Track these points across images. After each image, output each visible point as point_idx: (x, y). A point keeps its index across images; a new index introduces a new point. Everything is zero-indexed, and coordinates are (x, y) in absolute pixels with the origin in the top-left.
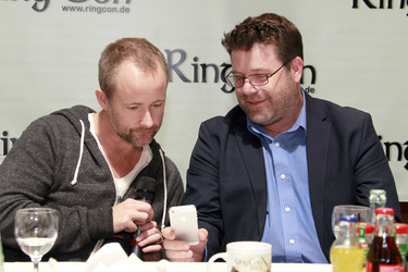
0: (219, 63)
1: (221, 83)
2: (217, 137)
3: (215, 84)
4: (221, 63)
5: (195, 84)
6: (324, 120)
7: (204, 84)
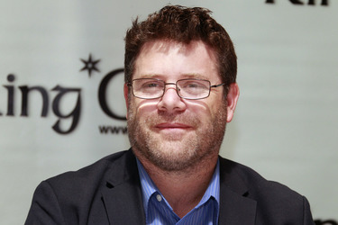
1: (52, 118)
2: (75, 209)
3: (43, 119)
4: (54, 85)
5: (9, 118)
6: (246, 195)
7: (24, 119)
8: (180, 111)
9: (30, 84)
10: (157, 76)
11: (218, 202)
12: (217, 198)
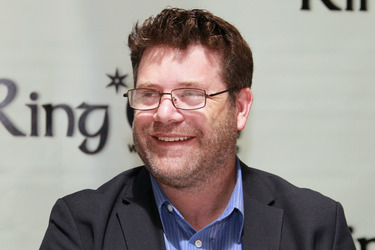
0: (74, 103)
1: (79, 138)
3: (69, 139)
4: (79, 103)
5: (34, 139)
6: (271, 204)
7: (48, 139)
8: (177, 123)
9: (55, 102)
10: (152, 85)
11: (243, 212)
12: (241, 210)
